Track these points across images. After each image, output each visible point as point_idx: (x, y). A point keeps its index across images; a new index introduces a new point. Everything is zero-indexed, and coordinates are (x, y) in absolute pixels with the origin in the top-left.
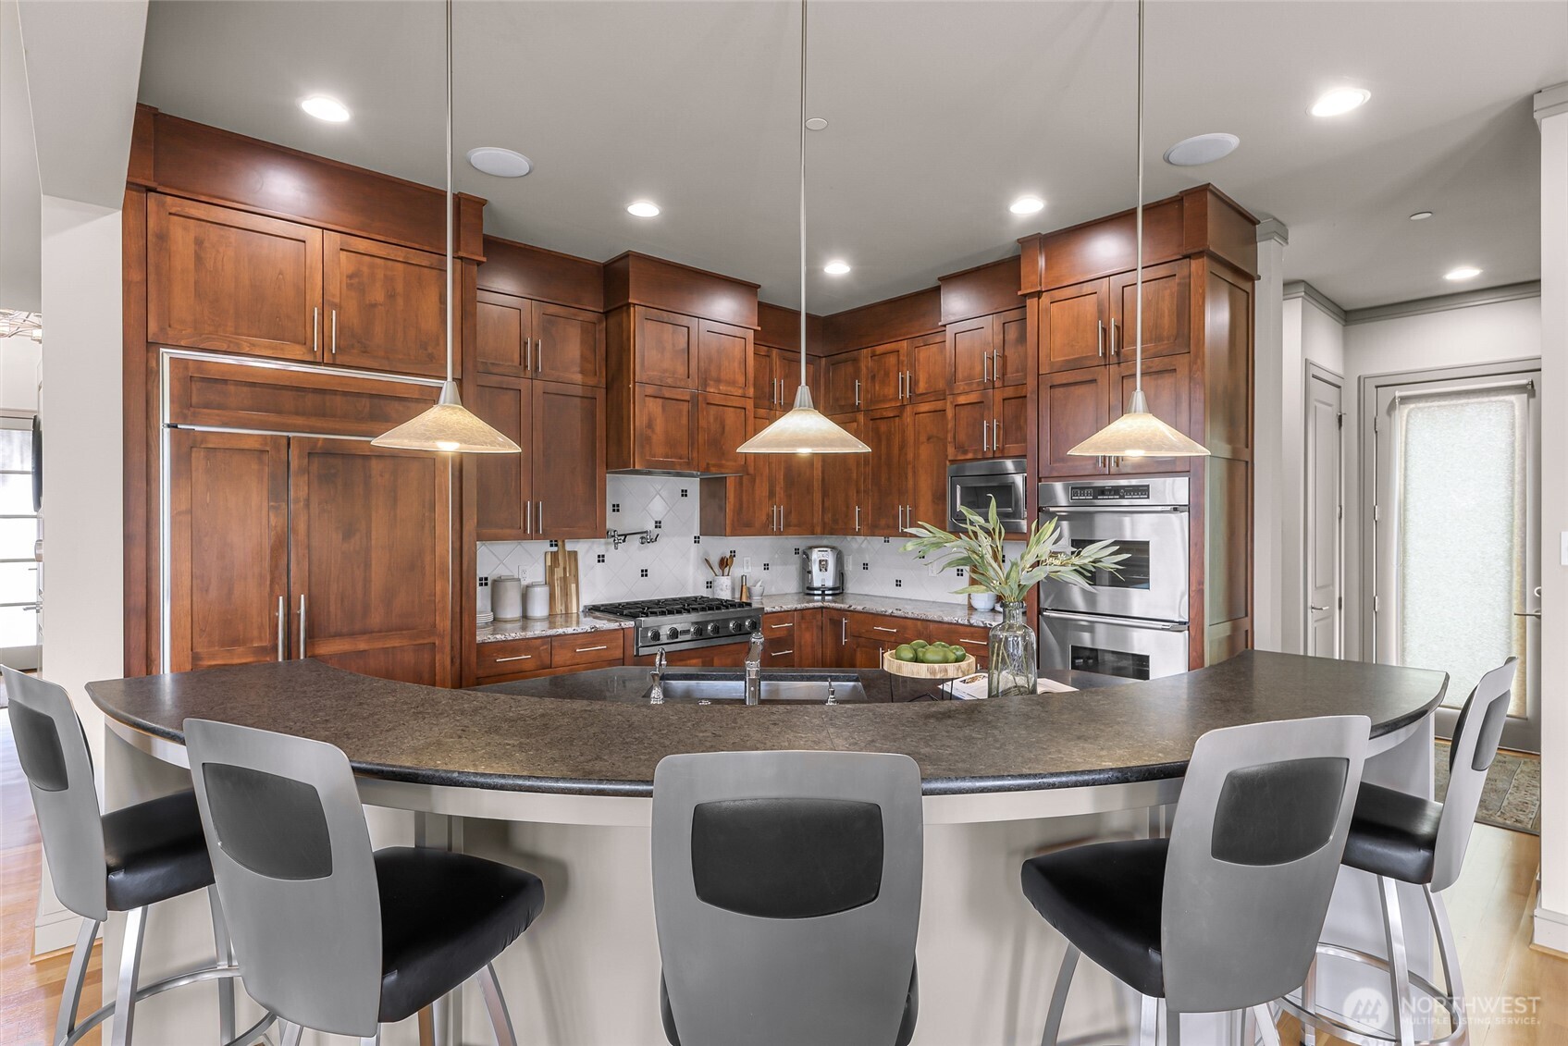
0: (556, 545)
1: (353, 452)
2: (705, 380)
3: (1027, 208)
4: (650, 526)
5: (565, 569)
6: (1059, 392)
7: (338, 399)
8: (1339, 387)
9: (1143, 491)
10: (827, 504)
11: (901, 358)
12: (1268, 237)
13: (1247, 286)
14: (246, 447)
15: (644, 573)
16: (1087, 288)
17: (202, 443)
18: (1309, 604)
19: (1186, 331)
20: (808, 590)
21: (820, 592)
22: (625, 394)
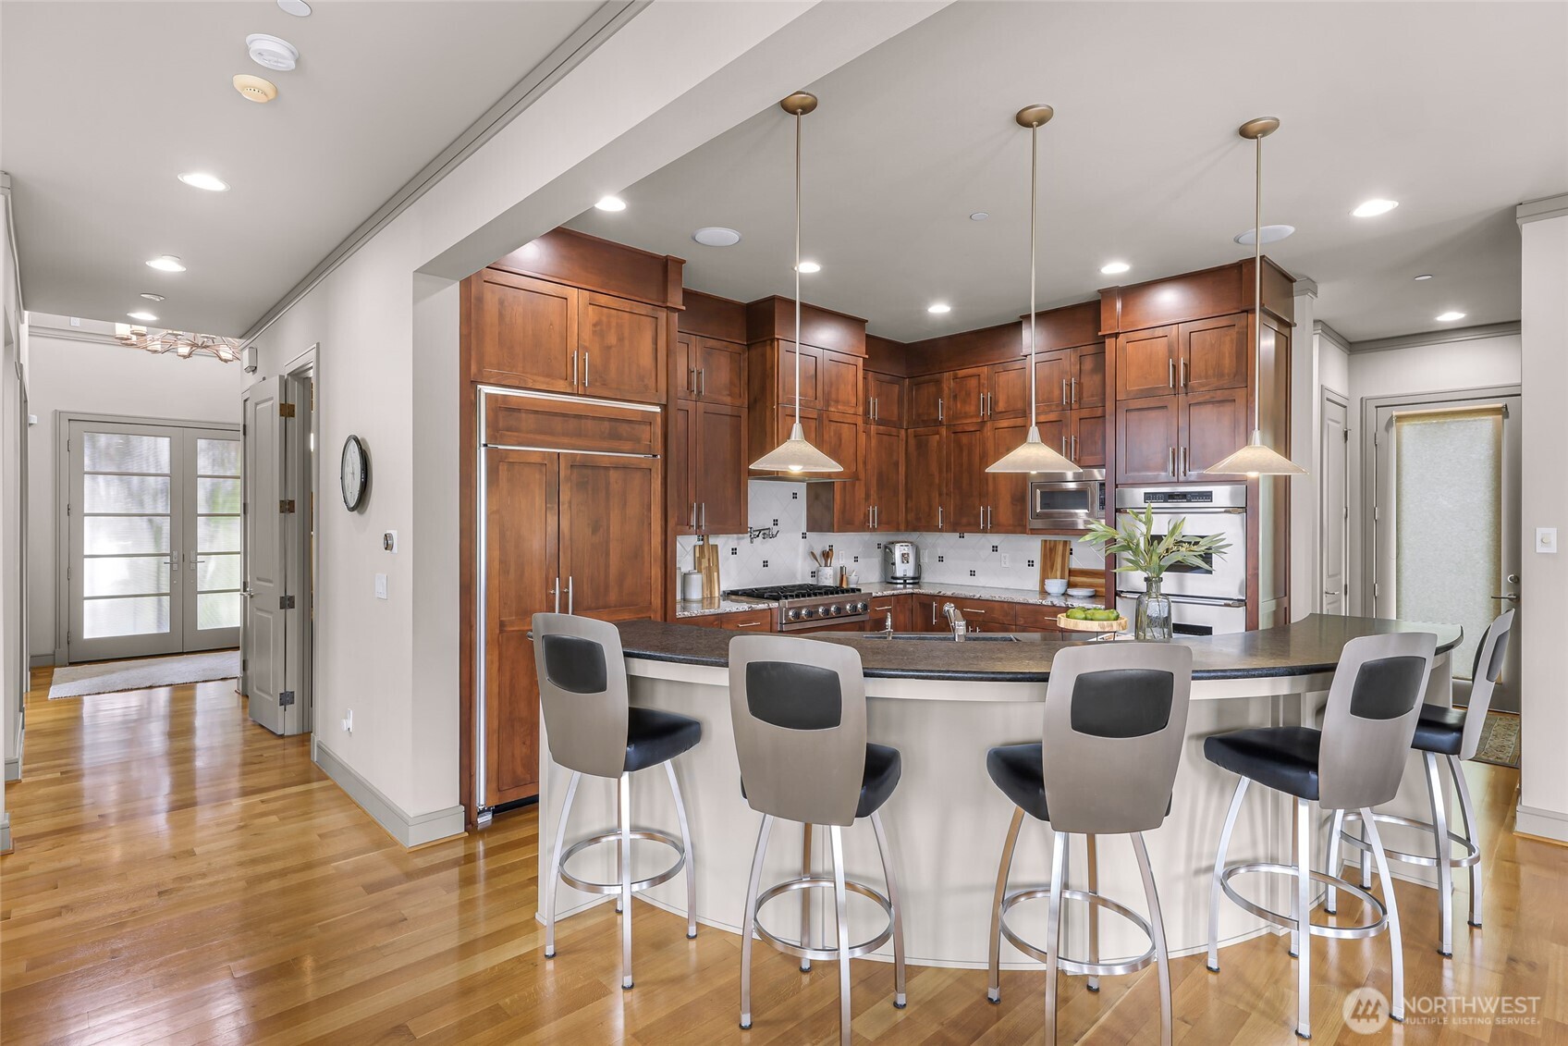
0: (702, 540)
1: (598, 464)
2: (828, 401)
3: (1116, 269)
4: (770, 524)
5: (709, 559)
6: (1134, 415)
7: (589, 422)
8: (1345, 407)
9: (1207, 496)
10: (909, 505)
11: (982, 381)
12: (1303, 292)
13: (1285, 331)
14: (532, 461)
15: (765, 564)
16: (1159, 332)
17: (506, 458)
18: (1324, 590)
19: (1244, 370)
20: (890, 579)
21: (902, 581)
22: (768, 414)
